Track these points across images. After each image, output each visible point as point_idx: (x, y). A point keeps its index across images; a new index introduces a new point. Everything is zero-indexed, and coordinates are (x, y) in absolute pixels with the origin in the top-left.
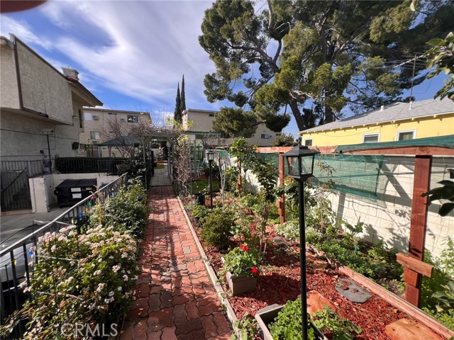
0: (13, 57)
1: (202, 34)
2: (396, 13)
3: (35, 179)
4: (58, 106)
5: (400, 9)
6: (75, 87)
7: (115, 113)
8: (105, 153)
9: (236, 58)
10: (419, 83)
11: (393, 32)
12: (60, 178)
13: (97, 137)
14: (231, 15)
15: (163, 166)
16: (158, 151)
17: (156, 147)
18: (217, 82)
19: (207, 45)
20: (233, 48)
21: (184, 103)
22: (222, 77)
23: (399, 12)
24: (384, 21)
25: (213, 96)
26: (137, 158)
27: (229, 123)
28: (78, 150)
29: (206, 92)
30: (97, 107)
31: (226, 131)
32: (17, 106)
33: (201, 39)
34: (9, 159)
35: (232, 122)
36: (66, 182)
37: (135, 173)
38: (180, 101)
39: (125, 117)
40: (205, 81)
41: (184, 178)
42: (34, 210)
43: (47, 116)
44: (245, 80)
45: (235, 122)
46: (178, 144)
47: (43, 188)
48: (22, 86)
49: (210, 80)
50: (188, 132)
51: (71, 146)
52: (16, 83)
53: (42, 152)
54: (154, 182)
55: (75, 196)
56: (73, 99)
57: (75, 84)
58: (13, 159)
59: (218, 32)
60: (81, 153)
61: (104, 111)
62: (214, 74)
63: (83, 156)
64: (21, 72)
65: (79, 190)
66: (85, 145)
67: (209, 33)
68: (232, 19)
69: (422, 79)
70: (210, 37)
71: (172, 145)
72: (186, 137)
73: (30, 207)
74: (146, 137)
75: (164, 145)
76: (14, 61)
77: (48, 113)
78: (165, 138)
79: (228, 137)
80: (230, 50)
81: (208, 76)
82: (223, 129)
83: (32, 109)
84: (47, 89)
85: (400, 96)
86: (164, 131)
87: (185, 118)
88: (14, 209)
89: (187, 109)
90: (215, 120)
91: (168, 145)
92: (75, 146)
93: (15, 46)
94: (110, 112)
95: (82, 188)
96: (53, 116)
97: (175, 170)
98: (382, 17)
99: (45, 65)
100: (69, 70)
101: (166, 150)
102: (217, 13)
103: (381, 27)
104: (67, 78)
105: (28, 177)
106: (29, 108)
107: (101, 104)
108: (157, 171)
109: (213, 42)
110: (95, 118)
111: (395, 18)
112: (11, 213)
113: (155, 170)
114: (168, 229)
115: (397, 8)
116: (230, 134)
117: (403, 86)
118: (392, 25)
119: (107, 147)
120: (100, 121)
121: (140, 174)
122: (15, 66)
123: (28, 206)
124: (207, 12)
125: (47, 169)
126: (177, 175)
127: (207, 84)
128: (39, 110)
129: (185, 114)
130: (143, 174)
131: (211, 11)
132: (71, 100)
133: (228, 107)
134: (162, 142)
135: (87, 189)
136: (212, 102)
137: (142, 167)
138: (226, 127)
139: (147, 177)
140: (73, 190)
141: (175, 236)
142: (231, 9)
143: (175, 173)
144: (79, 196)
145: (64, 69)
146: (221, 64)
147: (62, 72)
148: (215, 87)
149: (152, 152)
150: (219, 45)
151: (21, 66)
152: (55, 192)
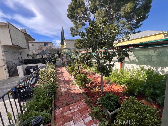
0: (8, 29)
1: (68, 13)
2: (128, 5)
3: (19, 66)
4: (22, 42)
5: (129, 4)
6: (26, 36)
7: (40, 43)
8: (38, 57)
9: (80, 21)
10: (140, 26)
11: (128, 11)
12: (26, 66)
13: (34, 52)
14: (77, 7)
15: (59, 60)
16: (57, 55)
17: (56, 54)
18: (74, 30)
19: (70, 17)
20: (79, 17)
21: (64, 37)
22: (76, 28)
23: (129, 5)
24: (125, 8)
25: (74, 35)
26: (51, 57)
27: (80, 44)
28: (29, 57)
29: (71, 33)
30: (33, 41)
31: (79, 47)
32: (11, 44)
33: (68, 15)
34: (9, 61)
35: (80, 43)
36: (28, 67)
37: (51, 61)
38: (63, 37)
39: (43, 44)
40: (70, 30)
41: (65, 61)
42: (19, 76)
43: (19, 46)
44: (84, 28)
45: (81, 43)
46: (62, 52)
47: (22, 69)
48: (12, 37)
49: (72, 29)
50: (65, 48)
51: (26, 56)
52: (10, 37)
53: (18, 58)
54: (56, 64)
55: (31, 71)
56: (26, 40)
57: (26, 35)
58: (11, 61)
59: (73, 13)
60: (30, 58)
61: (35, 42)
62: (73, 27)
63: (31, 59)
64: (11, 33)
65: (32, 69)
66: (31, 55)
67: (70, 13)
68: (77, 8)
69: (141, 25)
70: (71, 14)
71: (61, 52)
72: (65, 50)
73: (18, 75)
74: (53, 51)
75: (58, 53)
76: (8, 30)
77: (19, 45)
78: (58, 51)
79: (80, 48)
80: (78, 18)
81: (71, 28)
82: (78, 46)
83: (15, 44)
84: (18, 37)
85: (135, 31)
86: (58, 49)
87: (64, 43)
88: (13, 76)
89: (65, 40)
90: (75, 43)
91: (60, 53)
92: (28, 55)
93: (8, 25)
94: (38, 43)
95: (33, 68)
96: (21, 46)
97: (62, 60)
98: (124, 7)
99: (17, 29)
100: (23, 29)
101: (59, 55)
102: (72, 6)
103: (124, 10)
104: (23, 33)
105: (17, 66)
106: (14, 44)
107: (35, 40)
108: (57, 62)
109: (72, 16)
110: (33, 45)
111: (128, 7)
112: (13, 77)
113: (56, 61)
114: (62, 73)
115: (128, 4)
116: (80, 47)
117: (136, 28)
118: (127, 10)
119: (39, 55)
120: (35, 46)
121: (52, 62)
122: (9, 31)
123: (17, 75)
124: (69, 6)
125: (21, 64)
126: (63, 61)
127: (71, 31)
128: (17, 45)
129: (65, 41)
130: (53, 61)
131: (70, 5)
132: (25, 40)
133: (79, 38)
134: (57, 52)
135: (35, 69)
136: (73, 37)
137: (53, 60)
138: (79, 45)
139: (55, 62)
140: (31, 69)
141: (63, 74)
142: (77, 5)
143: (62, 61)
144: (33, 71)
145: (21, 29)
146: (75, 23)
147: (20, 30)
148: (74, 32)
149: (55, 55)
150: (74, 17)
151: (10, 31)
152: (25, 70)
